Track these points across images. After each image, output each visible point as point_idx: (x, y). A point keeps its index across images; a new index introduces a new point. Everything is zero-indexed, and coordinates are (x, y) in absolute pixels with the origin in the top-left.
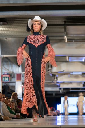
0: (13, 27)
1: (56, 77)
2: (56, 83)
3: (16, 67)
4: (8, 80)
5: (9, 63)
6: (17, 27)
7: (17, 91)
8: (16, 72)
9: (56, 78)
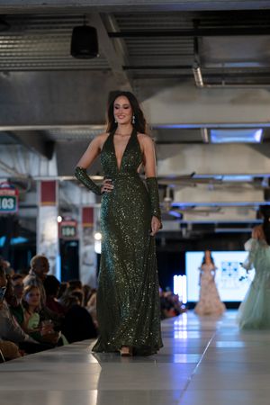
0: (26, 37)
1: (168, 190)
2: (168, 209)
3: (40, 160)
4: (12, 206)
5: (18, 146)
6: (41, 38)
7: (43, 236)
8: (39, 176)
9: (168, 194)
